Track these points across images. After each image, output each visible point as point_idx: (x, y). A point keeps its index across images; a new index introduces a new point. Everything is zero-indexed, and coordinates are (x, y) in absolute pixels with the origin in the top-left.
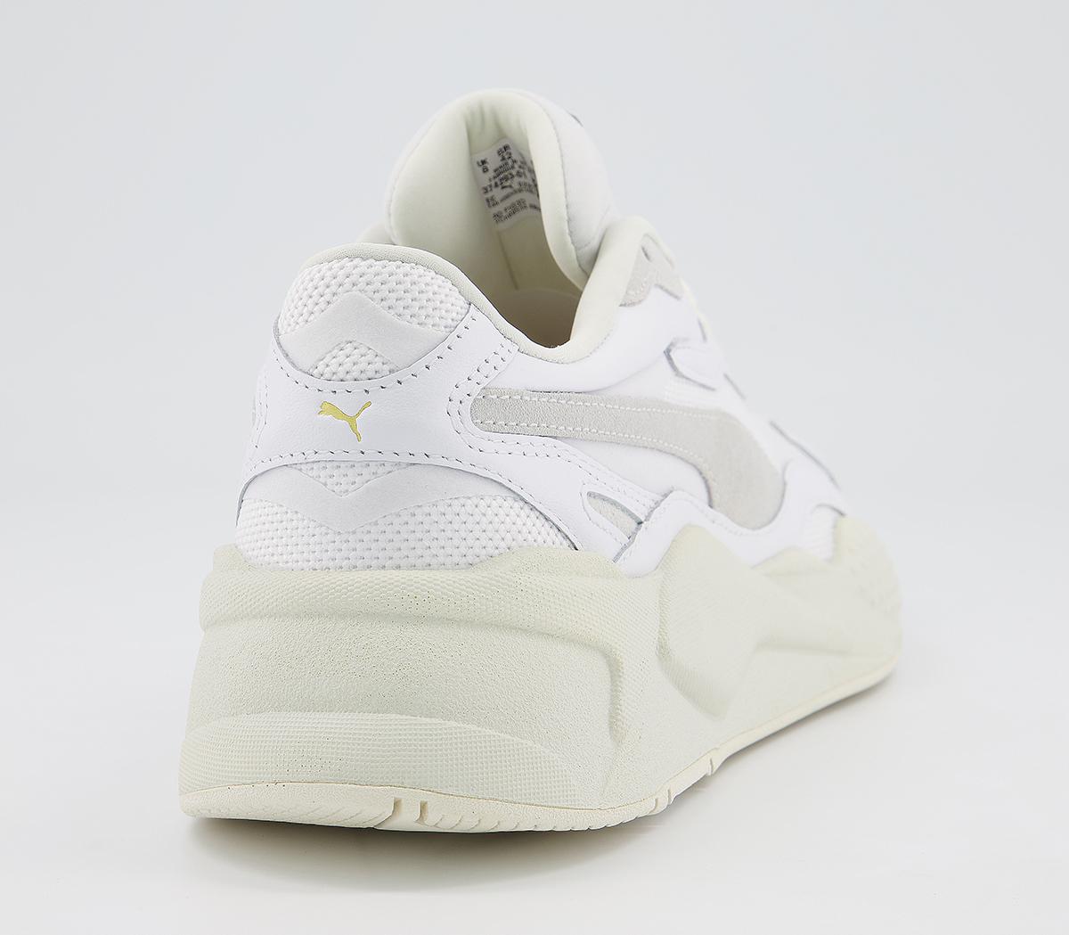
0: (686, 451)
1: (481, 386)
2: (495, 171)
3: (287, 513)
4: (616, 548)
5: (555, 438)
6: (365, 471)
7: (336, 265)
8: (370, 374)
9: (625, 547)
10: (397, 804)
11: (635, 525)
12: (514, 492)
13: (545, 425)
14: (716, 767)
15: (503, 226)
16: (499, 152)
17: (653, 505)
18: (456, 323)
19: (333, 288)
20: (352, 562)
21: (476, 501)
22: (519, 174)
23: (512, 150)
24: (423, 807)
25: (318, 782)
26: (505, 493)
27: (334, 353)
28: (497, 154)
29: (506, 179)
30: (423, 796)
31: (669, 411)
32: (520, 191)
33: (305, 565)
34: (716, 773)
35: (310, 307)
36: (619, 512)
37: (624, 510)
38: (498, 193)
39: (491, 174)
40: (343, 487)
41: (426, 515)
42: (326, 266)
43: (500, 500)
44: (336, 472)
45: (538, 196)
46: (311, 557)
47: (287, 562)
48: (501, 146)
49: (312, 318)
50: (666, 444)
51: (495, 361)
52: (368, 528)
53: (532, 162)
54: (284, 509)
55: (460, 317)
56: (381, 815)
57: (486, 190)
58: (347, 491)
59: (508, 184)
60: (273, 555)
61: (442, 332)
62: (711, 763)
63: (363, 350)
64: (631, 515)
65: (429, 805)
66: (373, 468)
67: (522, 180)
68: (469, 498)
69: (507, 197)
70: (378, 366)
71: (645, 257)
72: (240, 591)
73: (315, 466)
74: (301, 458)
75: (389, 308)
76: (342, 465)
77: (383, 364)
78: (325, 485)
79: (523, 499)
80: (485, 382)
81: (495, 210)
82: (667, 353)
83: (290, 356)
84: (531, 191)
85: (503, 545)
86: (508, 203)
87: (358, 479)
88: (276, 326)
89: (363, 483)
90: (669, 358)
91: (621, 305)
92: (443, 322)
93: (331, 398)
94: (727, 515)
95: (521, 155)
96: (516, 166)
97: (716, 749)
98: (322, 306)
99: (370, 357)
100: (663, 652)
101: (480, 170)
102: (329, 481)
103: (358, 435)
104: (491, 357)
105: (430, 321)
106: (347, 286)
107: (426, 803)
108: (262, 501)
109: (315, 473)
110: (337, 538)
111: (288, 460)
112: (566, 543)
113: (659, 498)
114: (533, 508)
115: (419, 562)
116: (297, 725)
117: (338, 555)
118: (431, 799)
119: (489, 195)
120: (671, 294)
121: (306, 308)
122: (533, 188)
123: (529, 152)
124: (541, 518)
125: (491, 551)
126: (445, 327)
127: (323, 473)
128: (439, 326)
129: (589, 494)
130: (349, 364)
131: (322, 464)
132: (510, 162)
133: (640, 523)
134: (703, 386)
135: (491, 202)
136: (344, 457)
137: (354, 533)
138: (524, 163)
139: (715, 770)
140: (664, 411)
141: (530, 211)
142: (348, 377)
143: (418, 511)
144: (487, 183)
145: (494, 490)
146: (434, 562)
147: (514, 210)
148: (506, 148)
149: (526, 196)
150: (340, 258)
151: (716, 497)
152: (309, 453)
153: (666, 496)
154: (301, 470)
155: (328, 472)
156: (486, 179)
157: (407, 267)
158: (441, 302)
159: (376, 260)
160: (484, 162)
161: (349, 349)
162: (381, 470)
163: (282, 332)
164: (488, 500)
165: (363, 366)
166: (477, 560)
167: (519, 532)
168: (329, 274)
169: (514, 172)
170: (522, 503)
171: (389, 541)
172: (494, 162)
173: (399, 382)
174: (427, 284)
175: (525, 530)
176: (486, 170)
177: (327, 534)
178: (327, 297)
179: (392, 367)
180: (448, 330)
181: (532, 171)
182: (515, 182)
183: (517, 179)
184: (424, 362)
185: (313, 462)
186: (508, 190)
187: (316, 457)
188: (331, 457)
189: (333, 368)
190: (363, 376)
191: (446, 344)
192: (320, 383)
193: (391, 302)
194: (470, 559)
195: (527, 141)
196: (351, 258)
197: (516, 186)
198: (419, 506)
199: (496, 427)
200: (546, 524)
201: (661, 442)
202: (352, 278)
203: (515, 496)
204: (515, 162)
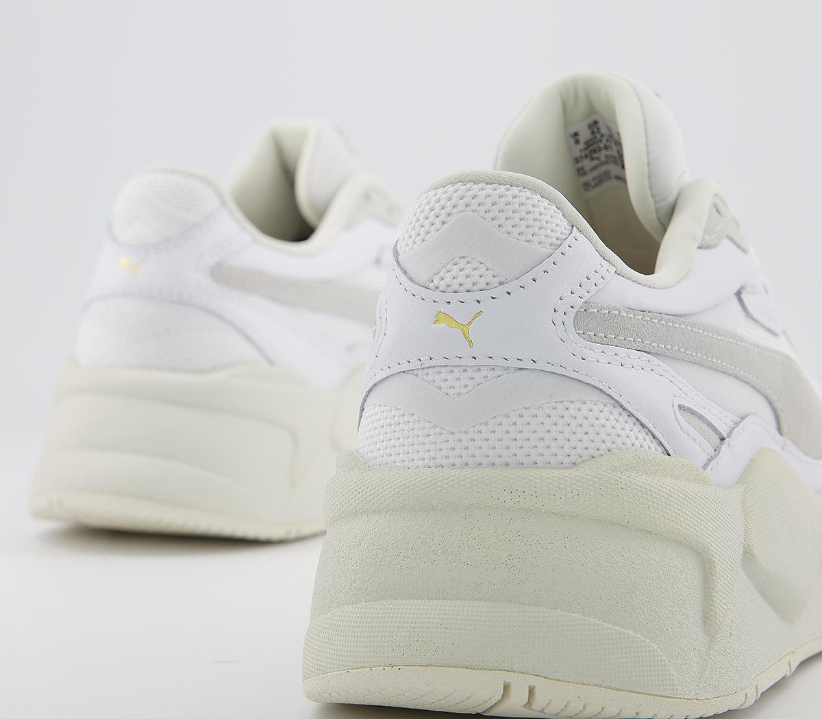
0: (758, 381)
1: (583, 300)
2: (586, 143)
3: (404, 415)
4: (704, 459)
5: (648, 353)
6: (477, 375)
7: (450, 189)
8: (483, 286)
9: (711, 459)
10: (506, 688)
11: (718, 440)
12: (613, 399)
13: (640, 341)
14: (794, 668)
15: (591, 194)
16: (590, 126)
17: (732, 424)
18: (559, 242)
19: (448, 209)
20: (465, 460)
21: (578, 405)
22: (606, 148)
23: (601, 125)
24: (531, 691)
25: (432, 665)
26: (605, 399)
27: (449, 267)
28: (586, 128)
29: (595, 151)
30: (532, 681)
31: (743, 344)
32: (606, 163)
33: (420, 463)
34: (793, 674)
35: (427, 227)
36: (705, 427)
37: (710, 425)
38: (587, 164)
39: (582, 146)
40: (457, 390)
41: (533, 416)
42: (441, 190)
43: (601, 406)
44: (450, 377)
45: (623, 167)
46: (426, 455)
47: (404, 461)
48: (591, 120)
49: (429, 236)
50: (742, 372)
51: (595, 278)
52: (478, 427)
53: (618, 134)
54: (402, 412)
55: (564, 237)
56: (490, 699)
57: (577, 160)
58: (460, 393)
59: (595, 156)
60: (391, 455)
61: (548, 250)
62: (790, 665)
63: (475, 264)
64: (715, 430)
65: (536, 689)
66: (484, 372)
67: (609, 152)
68: (573, 402)
69: (595, 168)
70: (489, 278)
71: (716, 213)
72: (360, 488)
73: (430, 371)
74: (417, 365)
75: (499, 226)
76: (456, 370)
77: (494, 277)
78: (440, 388)
79: (621, 406)
80: (587, 296)
81: (585, 179)
82: (738, 294)
83: (408, 272)
84: (615, 163)
85: (603, 446)
86: (595, 173)
87: (470, 383)
88: (396, 248)
89: (475, 387)
90: (740, 300)
91: (699, 248)
92: (549, 240)
93: (445, 308)
94: (793, 443)
95: (609, 128)
96: (604, 140)
97: (793, 652)
98: (438, 225)
99: (482, 270)
100: (748, 556)
101: (572, 141)
102: (443, 385)
103: (470, 342)
104: (591, 275)
105: (536, 239)
106: (461, 207)
107: (534, 687)
108: (380, 406)
109: (430, 378)
110: (451, 438)
111: (405, 367)
112: (660, 449)
113: (737, 419)
114: (631, 415)
115: (527, 461)
116: (412, 611)
117: (451, 453)
118: (540, 685)
119: (580, 165)
120: (739, 246)
121: (423, 228)
122: (619, 160)
123: (616, 124)
124: (637, 423)
125: (592, 451)
126: (551, 245)
127: (437, 378)
128: (544, 243)
129: (680, 407)
130: (461, 277)
131: (437, 369)
132: (598, 136)
133: (723, 439)
134: (769, 330)
135: (581, 172)
136: (459, 362)
137: (466, 432)
138: (611, 136)
139: (793, 671)
140: (739, 343)
141: (614, 182)
142: (462, 289)
143: (525, 413)
144: (577, 154)
145: (596, 396)
146: (540, 460)
147: (601, 180)
148: (596, 122)
149: (613, 169)
150: (453, 183)
151: (785, 427)
152: (425, 359)
153: (743, 418)
154: (417, 375)
155: (443, 376)
156: (578, 150)
157: (515, 190)
158: (547, 222)
159: (487, 184)
160: (576, 134)
161: (462, 263)
162: (491, 374)
163: (400, 252)
164: (590, 405)
165: (475, 278)
166: (580, 460)
167: (618, 436)
168: (444, 196)
169: (601, 145)
170: (620, 410)
171: (499, 440)
172: (585, 135)
173: (508, 293)
174: (534, 206)
175: (623, 434)
176: (577, 142)
177: (441, 434)
178: (443, 217)
179: (502, 279)
180: (553, 247)
181: (619, 144)
182: (603, 154)
183: (604, 152)
184: (531, 275)
185: (429, 368)
186: (595, 162)
187: (432, 363)
188: (446, 362)
189: (448, 280)
190: (475, 288)
191: (551, 259)
192: (437, 295)
193: (502, 220)
194: (573, 458)
195: (614, 113)
196: (464, 182)
197: (603, 159)
198: (526, 408)
199: (597, 339)
200: (643, 430)
201: (738, 369)
202: (466, 200)
203: (614, 402)
204: (602, 136)
